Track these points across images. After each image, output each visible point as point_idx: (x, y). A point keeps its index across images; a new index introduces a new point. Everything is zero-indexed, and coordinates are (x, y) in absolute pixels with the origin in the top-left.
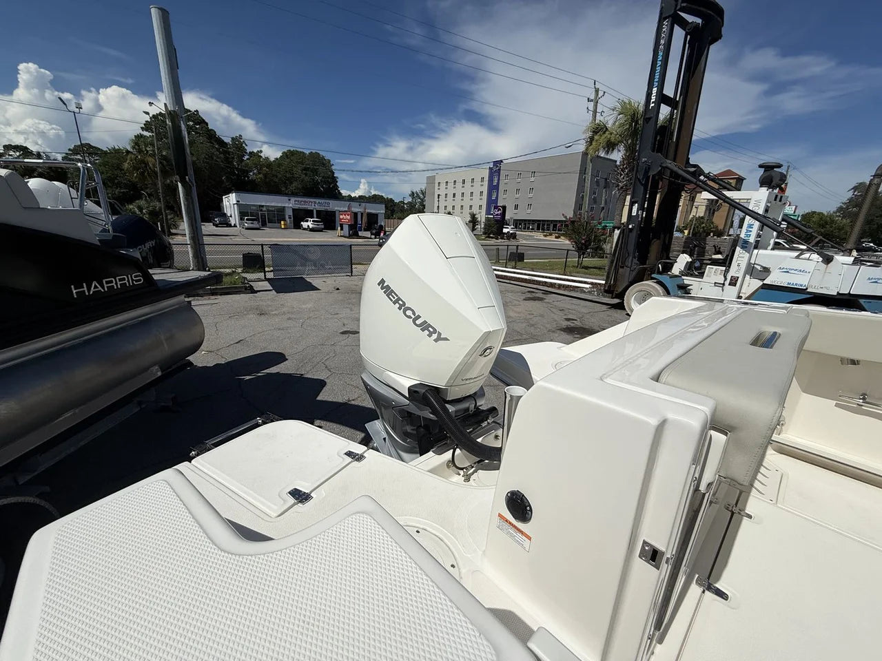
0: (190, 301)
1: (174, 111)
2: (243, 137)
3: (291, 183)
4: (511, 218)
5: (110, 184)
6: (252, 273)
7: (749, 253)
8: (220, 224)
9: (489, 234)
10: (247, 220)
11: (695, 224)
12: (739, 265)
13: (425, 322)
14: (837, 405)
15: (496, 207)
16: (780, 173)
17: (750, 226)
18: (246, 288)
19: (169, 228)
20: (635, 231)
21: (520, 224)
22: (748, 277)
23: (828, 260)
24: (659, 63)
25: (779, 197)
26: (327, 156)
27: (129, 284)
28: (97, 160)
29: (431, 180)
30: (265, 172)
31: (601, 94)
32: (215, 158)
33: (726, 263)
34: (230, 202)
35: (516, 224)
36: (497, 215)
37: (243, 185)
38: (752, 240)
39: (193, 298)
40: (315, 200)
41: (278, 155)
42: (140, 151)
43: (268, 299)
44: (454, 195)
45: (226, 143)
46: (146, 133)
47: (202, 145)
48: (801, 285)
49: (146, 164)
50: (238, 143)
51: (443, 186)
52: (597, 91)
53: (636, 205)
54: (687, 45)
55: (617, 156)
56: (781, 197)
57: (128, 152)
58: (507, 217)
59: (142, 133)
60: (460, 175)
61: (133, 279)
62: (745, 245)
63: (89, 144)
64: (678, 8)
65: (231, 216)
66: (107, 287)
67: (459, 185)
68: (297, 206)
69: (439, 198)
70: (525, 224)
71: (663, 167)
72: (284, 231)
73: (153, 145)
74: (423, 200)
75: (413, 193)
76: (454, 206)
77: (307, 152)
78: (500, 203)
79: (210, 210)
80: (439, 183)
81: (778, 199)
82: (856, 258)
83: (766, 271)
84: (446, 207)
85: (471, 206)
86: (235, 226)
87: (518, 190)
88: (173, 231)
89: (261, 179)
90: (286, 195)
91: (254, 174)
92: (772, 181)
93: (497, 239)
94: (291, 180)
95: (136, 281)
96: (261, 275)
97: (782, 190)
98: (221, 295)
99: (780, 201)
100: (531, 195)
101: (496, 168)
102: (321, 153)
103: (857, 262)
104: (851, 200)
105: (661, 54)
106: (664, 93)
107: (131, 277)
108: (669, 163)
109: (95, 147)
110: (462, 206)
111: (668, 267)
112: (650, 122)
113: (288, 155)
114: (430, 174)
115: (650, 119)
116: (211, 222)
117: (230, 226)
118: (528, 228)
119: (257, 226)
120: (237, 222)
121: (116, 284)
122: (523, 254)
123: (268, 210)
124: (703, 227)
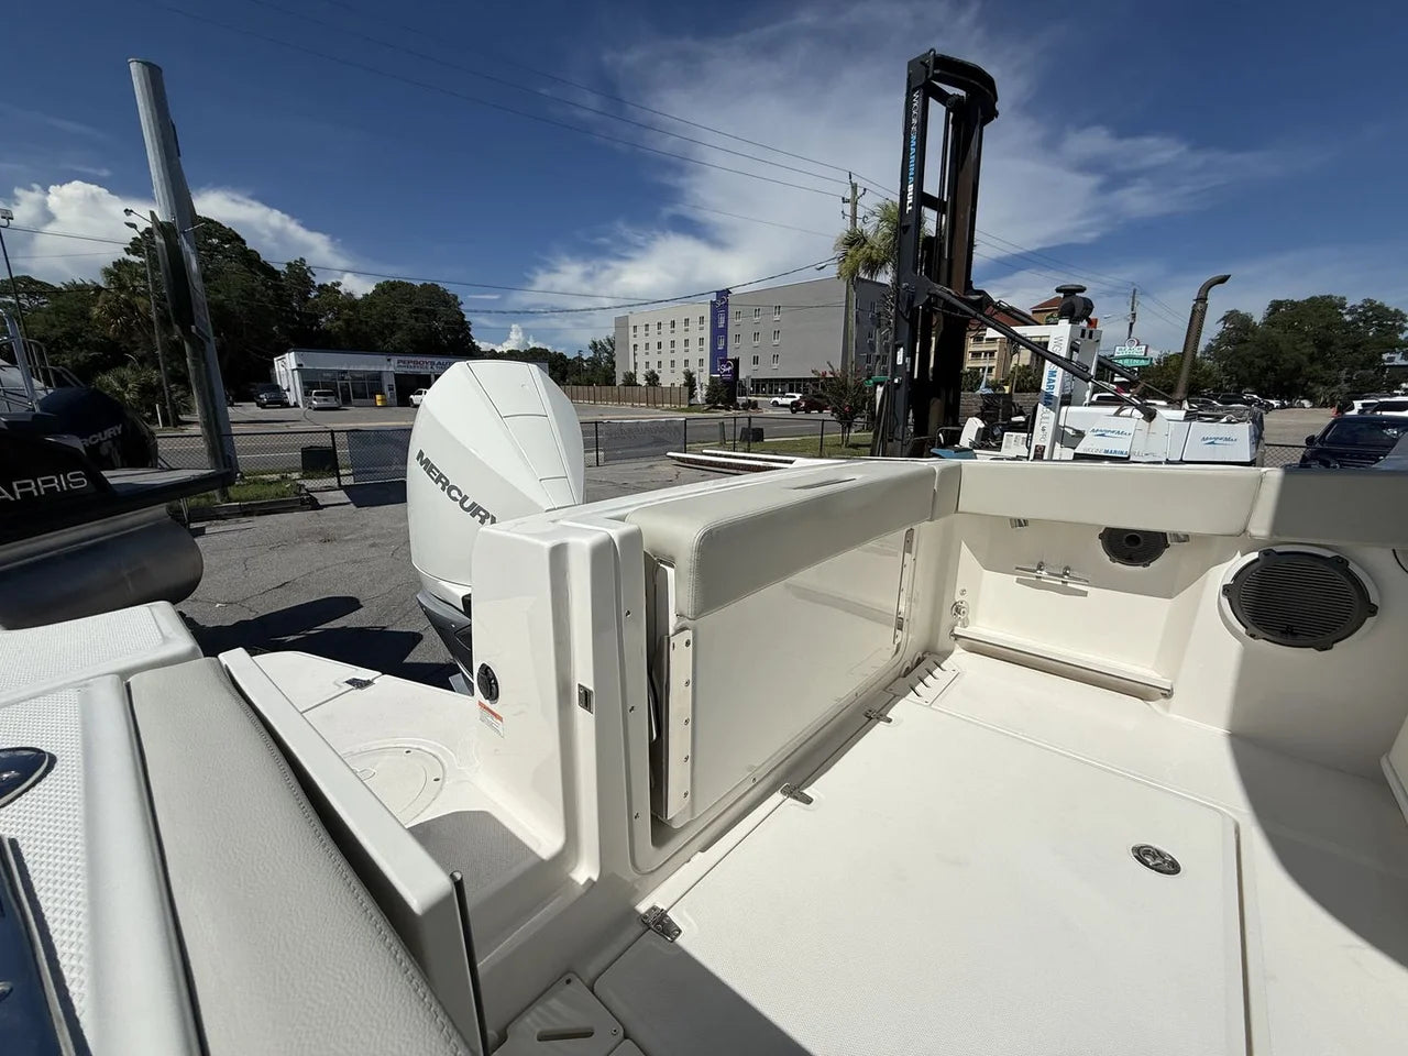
0: (204, 528)
1: (168, 223)
2: (307, 263)
3: (393, 333)
4: (748, 377)
5: (67, 344)
6: (319, 478)
7: (1054, 411)
8: (268, 403)
9: (715, 403)
10: (316, 394)
11: (1019, 377)
12: (1043, 430)
13: (474, 504)
14: (1018, 581)
15: (724, 361)
16: (1084, 299)
17: (1053, 374)
18: (303, 502)
19: (177, 412)
20: (903, 388)
21: (764, 386)
22: (1058, 445)
23: (1150, 416)
24: (913, 150)
25: (1087, 332)
26: (452, 289)
27: (61, 486)
28: (42, 304)
29: (622, 323)
30: (346, 317)
31: (860, 191)
32: (258, 296)
33: (1028, 427)
34: (286, 367)
35: (758, 386)
36: (726, 373)
37: (306, 338)
38: (1056, 393)
39: (208, 522)
40: (431, 359)
41: (370, 289)
42: (122, 287)
43: (341, 518)
44: (660, 345)
45: (278, 273)
46: (133, 258)
47: (234, 276)
48: (1122, 453)
49: (132, 308)
50: (300, 273)
51: (641, 331)
52: (854, 187)
53: (902, 349)
54: (951, 126)
55: (885, 277)
56: (1091, 332)
57: (98, 289)
58: (741, 377)
59: (127, 257)
60: (666, 313)
61: (70, 481)
62: (1049, 401)
63: (29, 278)
64: (929, 76)
65: (289, 390)
66: (21, 493)
67: (666, 328)
68: (402, 370)
69: (635, 350)
70: (771, 386)
71: (931, 295)
72: (382, 410)
73: (144, 277)
74: (611, 355)
75: (595, 343)
76: (660, 363)
77: (418, 284)
78: (730, 356)
79: (252, 380)
80: (635, 327)
81: (1087, 335)
82: (1188, 412)
83: (1080, 435)
84: (647, 363)
85: (686, 361)
86: (296, 405)
87: (756, 335)
88: (184, 417)
89: (340, 328)
90: (383, 352)
91: (328, 320)
92: (1073, 311)
93: (728, 409)
94: (392, 328)
95: (74, 484)
96: (333, 481)
97: (1092, 323)
98: (259, 515)
99: (1090, 337)
100: (776, 342)
101: (722, 301)
102: (440, 285)
103: (1190, 417)
104: (1221, 335)
105: (914, 137)
106: (925, 190)
107: (65, 478)
108: (940, 289)
109: (38, 282)
110: (673, 362)
111: (954, 438)
112: (909, 232)
113: (388, 289)
114: (621, 313)
115: (907, 227)
116: (254, 401)
117: (287, 405)
118: (776, 391)
119: (335, 404)
120: (300, 399)
121: (37, 488)
122: (762, 430)
123: (354, 378)
124: (1031, 381)
